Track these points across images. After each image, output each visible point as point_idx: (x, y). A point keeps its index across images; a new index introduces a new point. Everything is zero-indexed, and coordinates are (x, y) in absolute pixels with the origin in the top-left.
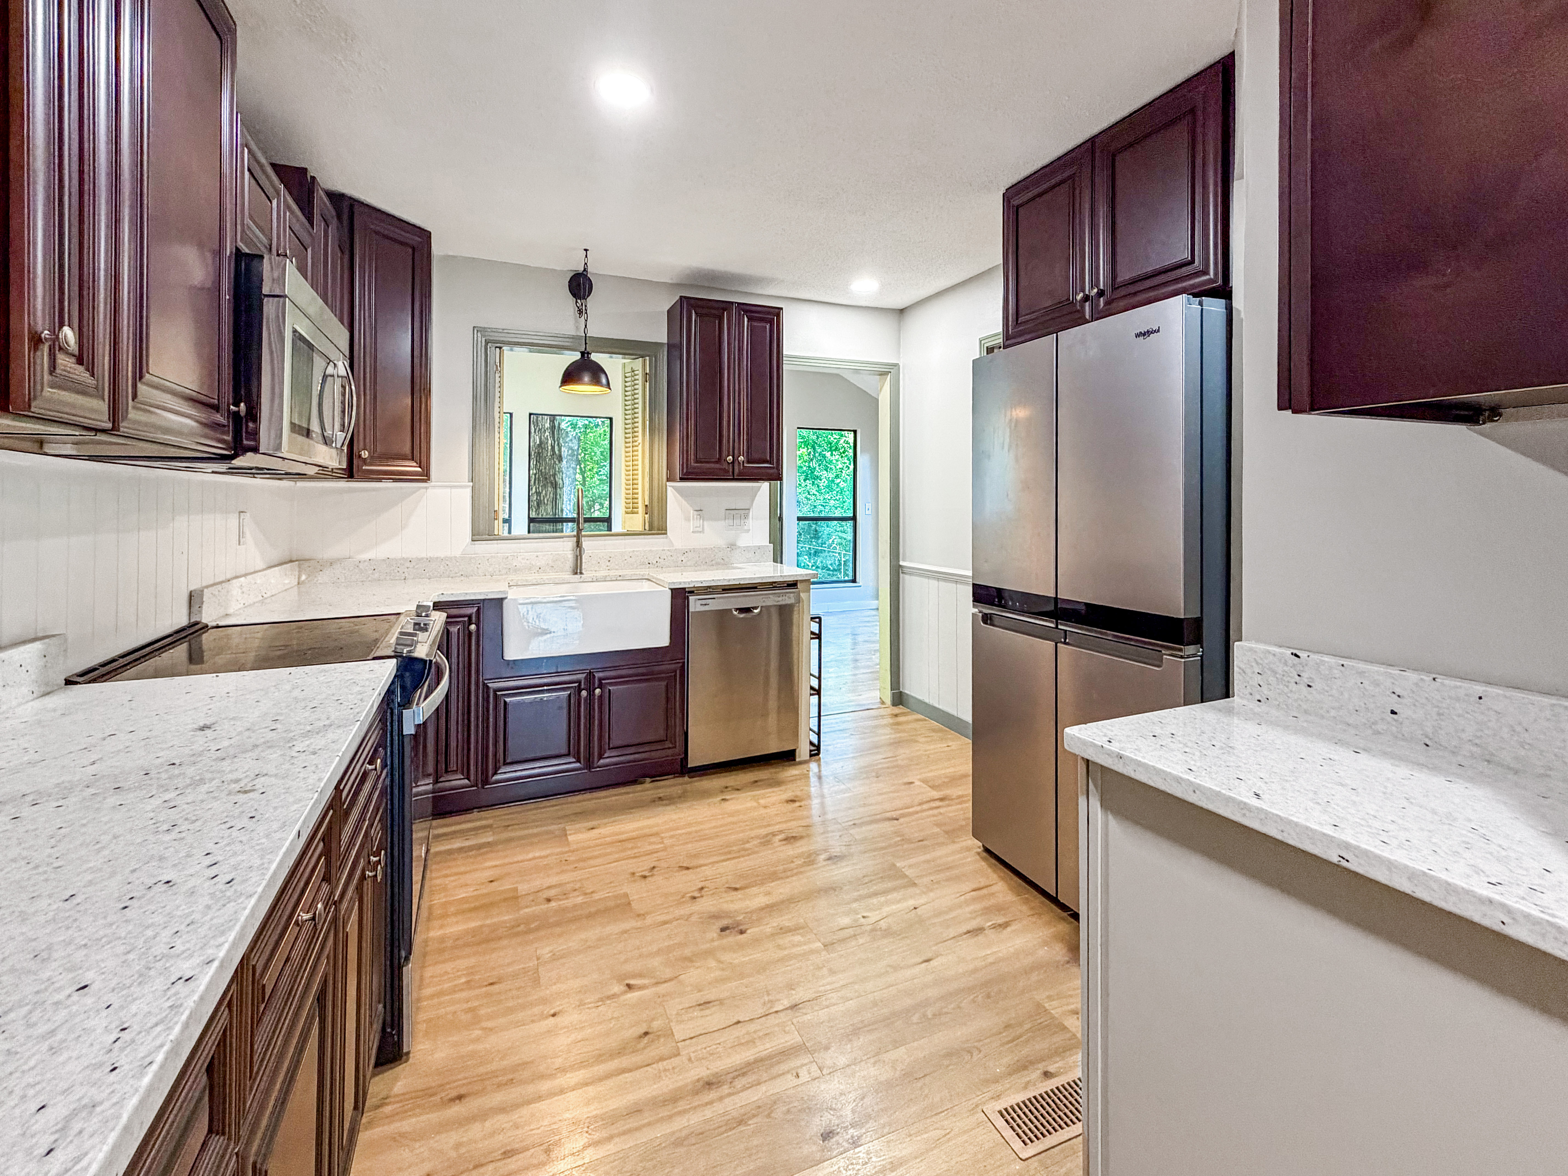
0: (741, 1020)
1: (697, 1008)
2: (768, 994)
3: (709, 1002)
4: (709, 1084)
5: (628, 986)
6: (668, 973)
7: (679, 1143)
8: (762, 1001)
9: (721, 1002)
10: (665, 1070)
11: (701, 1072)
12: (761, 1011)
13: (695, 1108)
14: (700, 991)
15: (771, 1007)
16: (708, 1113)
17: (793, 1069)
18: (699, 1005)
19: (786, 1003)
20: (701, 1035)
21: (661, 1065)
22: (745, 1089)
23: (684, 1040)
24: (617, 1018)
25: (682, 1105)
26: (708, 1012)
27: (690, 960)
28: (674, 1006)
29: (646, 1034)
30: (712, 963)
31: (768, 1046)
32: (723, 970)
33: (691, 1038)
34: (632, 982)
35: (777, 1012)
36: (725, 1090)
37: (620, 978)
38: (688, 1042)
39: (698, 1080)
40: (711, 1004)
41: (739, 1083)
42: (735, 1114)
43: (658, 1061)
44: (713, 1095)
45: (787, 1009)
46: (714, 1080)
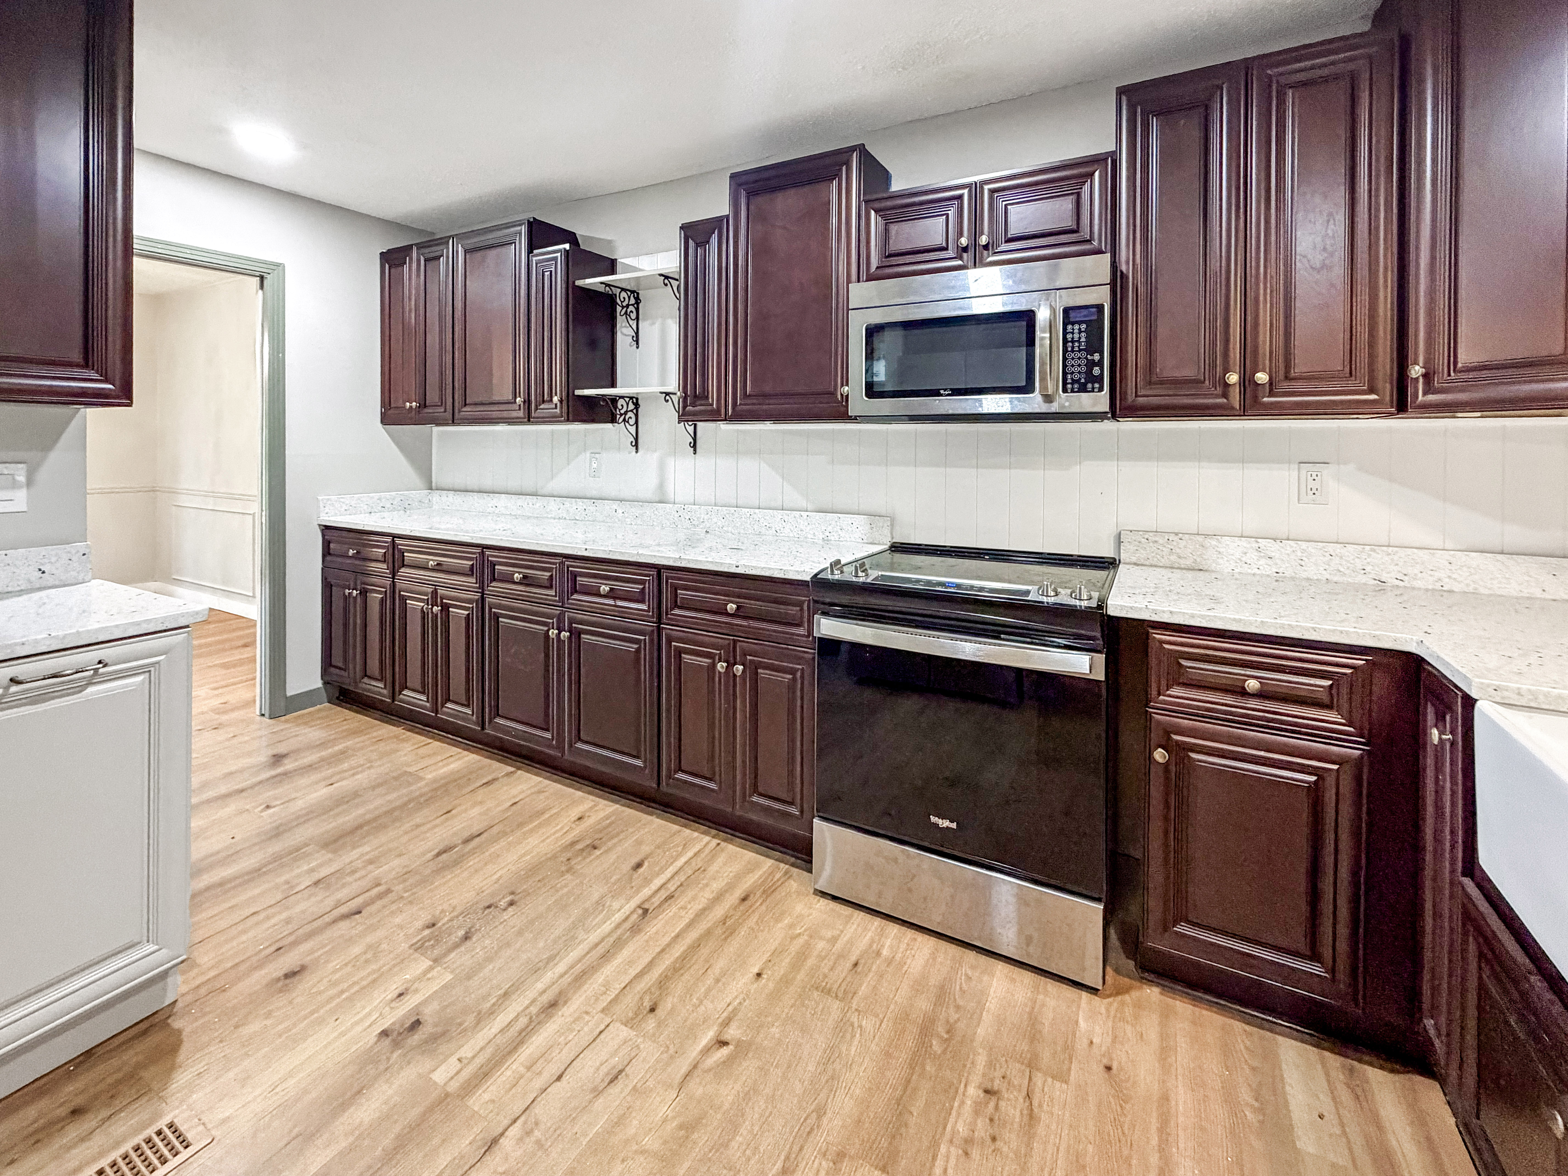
0: (558, 1083)
1: (620, 1067)
2: (538, 1142)
3: (611, 1082)
4: (554, 1004)
5: (724, 1044)
6: (696, 1088)
7: (551, 959)
8: (542, 1127)
9: (597, 1092)
10: (605, 993)
11: (567, 1012)
12: (537, 1110)
13: (554, 984)
14: (634, 1088)
15: (525, 1123)
16: (540, 986)
17: (469, 1063)
18: (621, 1072)
19: (506, 1143)
20: (594, 1040)
21: (612, 995)
22: (517, 1018)
23: (608, 1026)
24: (696, 1007)
25: (568, 979)
26: (604, 1069)
27: (689, 1127)
28: (650, 1052)
29: (652, 1010)
30: (651, 1142)
31: (508, 1073)
32: (627, 1142)
33: (601, 1032)
34: (725, 1051)
35: (515, 1121)
36: (534, 1010)
37: (743, 1048)
38: (602, 1027)
39: (566, 1002)
40: (607, 1081)
41: (523, 1021)
42: (514, 997)
43: (617, 996)
44: (545, 999)
45: (502, 1134)
46: (550, 1010)
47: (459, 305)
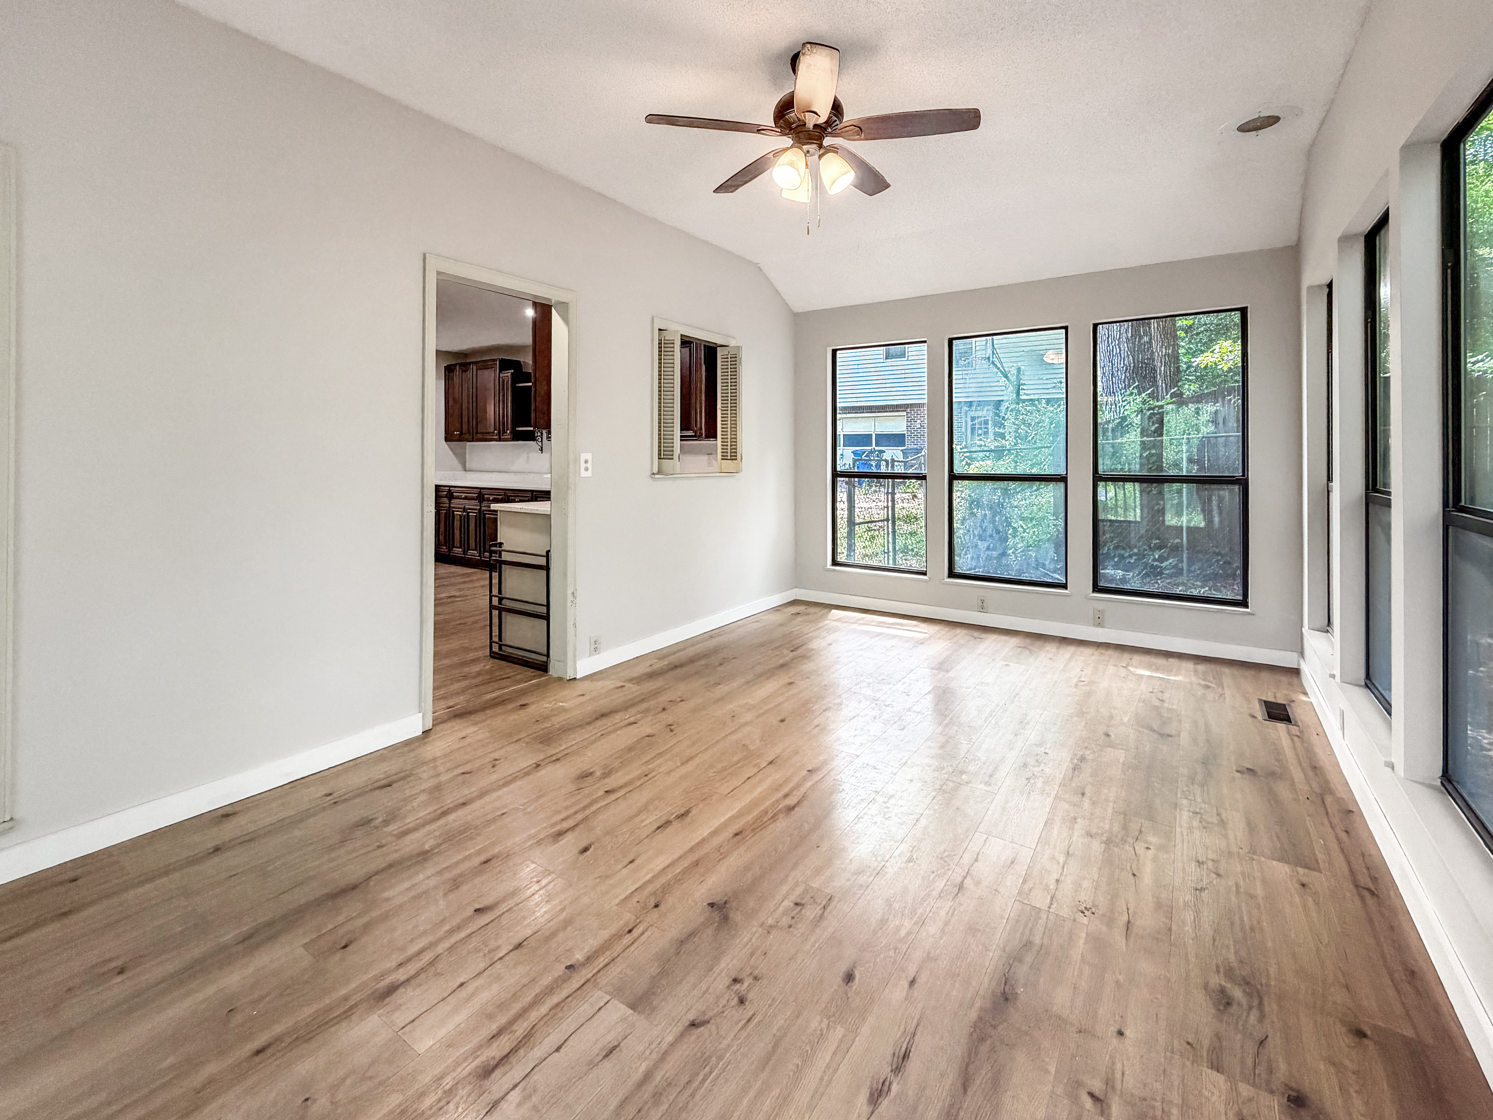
47: (475, 386)
